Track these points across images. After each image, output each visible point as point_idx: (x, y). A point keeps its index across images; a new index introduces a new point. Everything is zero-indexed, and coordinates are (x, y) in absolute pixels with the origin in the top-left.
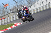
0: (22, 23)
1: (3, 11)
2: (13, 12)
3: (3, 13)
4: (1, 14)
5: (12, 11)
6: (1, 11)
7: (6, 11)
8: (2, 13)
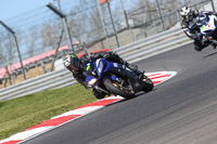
0: (173, 74)
1: (96, 20)
2: (136, 27)
3: (93, 31)
4: (85, 35)
5: (134, 20)
6: (87, 22)
7: (108, 21)
8: (89, 29)
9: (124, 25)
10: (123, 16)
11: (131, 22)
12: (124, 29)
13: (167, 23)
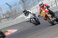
9: (3, 17)
10: (3, 15)
11: (4, 17)
12: (3, 19)
13: (14, 17)
